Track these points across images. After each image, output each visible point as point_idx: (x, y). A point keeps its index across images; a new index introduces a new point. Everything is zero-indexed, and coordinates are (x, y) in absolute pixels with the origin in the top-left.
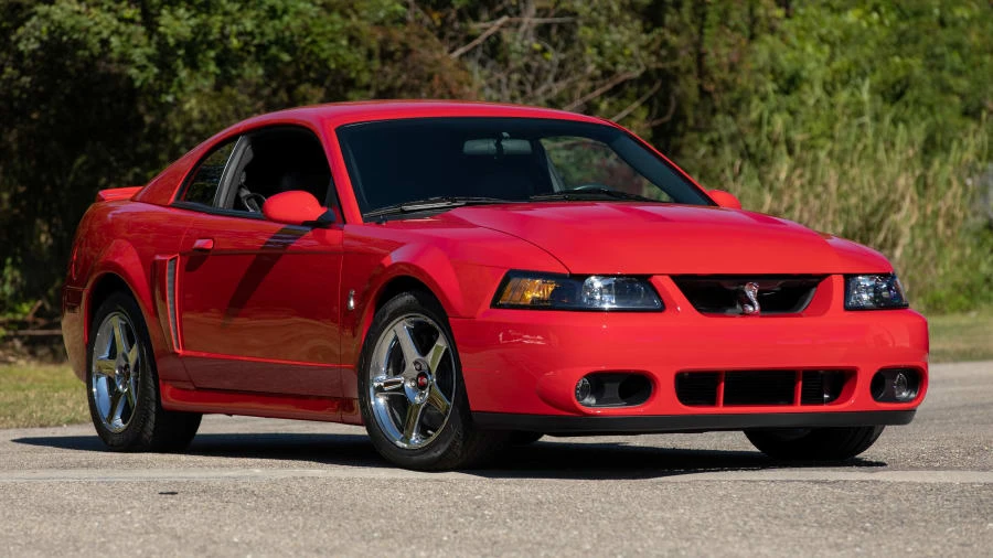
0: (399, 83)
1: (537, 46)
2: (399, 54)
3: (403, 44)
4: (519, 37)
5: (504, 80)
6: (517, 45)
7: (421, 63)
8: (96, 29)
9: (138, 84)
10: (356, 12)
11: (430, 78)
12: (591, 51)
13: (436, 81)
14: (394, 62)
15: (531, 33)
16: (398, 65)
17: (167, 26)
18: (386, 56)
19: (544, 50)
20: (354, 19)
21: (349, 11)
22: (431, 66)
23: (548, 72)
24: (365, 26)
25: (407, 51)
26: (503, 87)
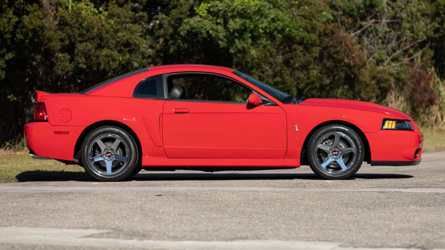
0: (330, 44)
1: (388, 30)
2: (330, 34)
3: (331, 31)
4: (382, 26)
5: (376, 43)
6: (381, 30)
7: (338, 37)
8: (205, 27)
9: (221, 46)
10: (315, 18)
11: (341, 43)
12: (408, 32)
13: (343, 44)
14: (328, 37)
15: (386, 25)
16: (330, 38)
17: (230, 25)
18: (326, 35)
19: (390, 31)
20: (314, 21)
21: (312, 18)
22: (341, 39)
23: (392, 39)
24: (319, 24)
25: (333, 33)
26: (376, 45)
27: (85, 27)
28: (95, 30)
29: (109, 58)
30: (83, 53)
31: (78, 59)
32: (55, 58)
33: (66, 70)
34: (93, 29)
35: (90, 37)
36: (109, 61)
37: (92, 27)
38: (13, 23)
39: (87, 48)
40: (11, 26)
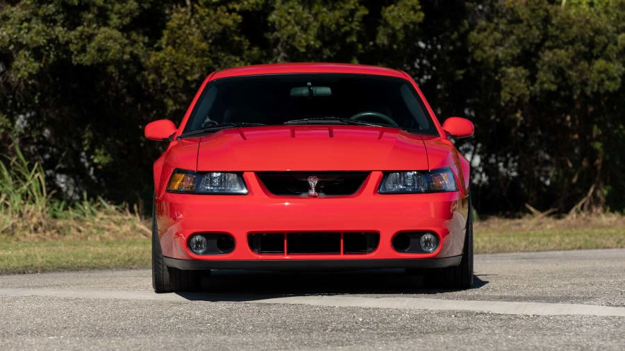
27: (556, 25)
28: (575, 29)
29: (603, 76)
30: (550, 67)
31: (541, 75)
32: (500, 75)
33: (518, 94)
34: (571, 27)
35: (566, 40)
36: (603, 80)
37: (568, 23)
38: (357, 17)
39: (555, 58)
40: (357, 23)
